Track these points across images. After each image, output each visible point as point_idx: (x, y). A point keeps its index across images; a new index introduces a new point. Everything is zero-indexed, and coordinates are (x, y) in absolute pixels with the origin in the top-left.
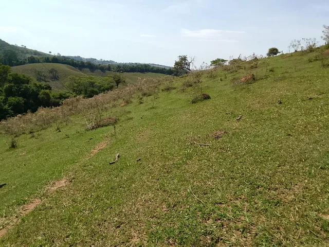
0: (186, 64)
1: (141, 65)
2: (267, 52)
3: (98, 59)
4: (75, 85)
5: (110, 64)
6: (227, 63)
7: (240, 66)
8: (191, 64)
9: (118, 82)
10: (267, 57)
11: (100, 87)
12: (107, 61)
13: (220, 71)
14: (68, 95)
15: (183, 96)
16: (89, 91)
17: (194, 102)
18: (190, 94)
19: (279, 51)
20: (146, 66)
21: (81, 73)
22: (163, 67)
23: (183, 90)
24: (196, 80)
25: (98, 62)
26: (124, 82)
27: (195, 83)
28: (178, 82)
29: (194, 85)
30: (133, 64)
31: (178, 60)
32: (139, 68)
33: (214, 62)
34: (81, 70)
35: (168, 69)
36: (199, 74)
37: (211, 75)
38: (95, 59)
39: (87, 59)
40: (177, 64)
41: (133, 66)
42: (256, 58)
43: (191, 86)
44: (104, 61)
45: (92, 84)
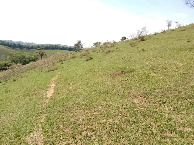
0: (81, 45)
1: (53, 45)
2: (121, 39)
3: (24, 42)
4: (14, 58)
5: (33, 45)
6: (102, 44)
7: (107, 46)
8: (83, 45)
9: (42, 55)
10: (121, 41)
11: (30, 58)
12: (30, 43)
13: (98, 49)
14: (10, 63)
15: (82, 59)
16: (23, 61)
17: (87, 60)
18: (85, 58)
19: (127, 38)
20: (55, 45)
21: (14, 51)
22: (66, 46)
23: (81, 57)
24: (87, 53)
25: (24, 43)
26: (46, 55)
27: (86, 54)
28: (78, 54)
29: (86, 55)
30: (47, 44)
31: (76, 43)
32: (51, 47)
33: (95, 44)
34: (14, 49)
35: (69, 47)
36: (88, 50)
37: (94, 50)
38: (22, 42)
39: (16, 42)
40: (75, 45)
41: (48, 46)
42: (115, 42)
43: (84, 55)
44: (28, 43)
45: (24, 57)
